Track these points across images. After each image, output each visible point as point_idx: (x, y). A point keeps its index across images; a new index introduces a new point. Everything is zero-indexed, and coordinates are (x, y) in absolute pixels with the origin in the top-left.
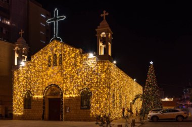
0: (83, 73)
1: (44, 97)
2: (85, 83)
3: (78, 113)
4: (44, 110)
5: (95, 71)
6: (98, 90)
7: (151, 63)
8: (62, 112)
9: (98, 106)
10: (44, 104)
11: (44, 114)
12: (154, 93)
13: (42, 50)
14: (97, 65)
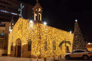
0: (29, 32)
1: (16, 45)
2: (29, 37)
3: (27, 53)
4: (15, 52)
5: (33, 30)
6: (34, 40)
7: (76, 21)
8: (21, 52)
9: (34, 49)
10: (16, 49)
11: (15, 53)
12: (79, 39)
13: (16, 23)
14: (34, 26)
